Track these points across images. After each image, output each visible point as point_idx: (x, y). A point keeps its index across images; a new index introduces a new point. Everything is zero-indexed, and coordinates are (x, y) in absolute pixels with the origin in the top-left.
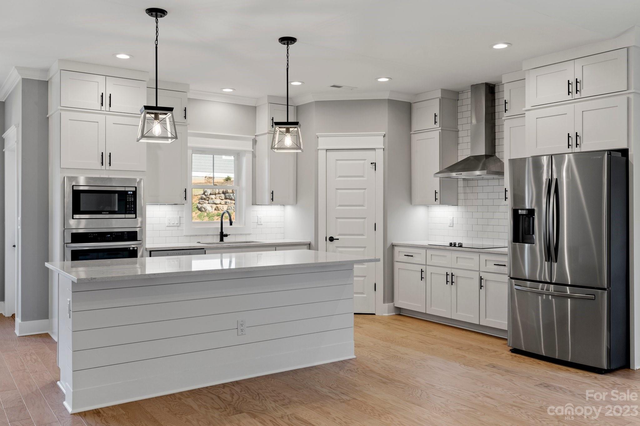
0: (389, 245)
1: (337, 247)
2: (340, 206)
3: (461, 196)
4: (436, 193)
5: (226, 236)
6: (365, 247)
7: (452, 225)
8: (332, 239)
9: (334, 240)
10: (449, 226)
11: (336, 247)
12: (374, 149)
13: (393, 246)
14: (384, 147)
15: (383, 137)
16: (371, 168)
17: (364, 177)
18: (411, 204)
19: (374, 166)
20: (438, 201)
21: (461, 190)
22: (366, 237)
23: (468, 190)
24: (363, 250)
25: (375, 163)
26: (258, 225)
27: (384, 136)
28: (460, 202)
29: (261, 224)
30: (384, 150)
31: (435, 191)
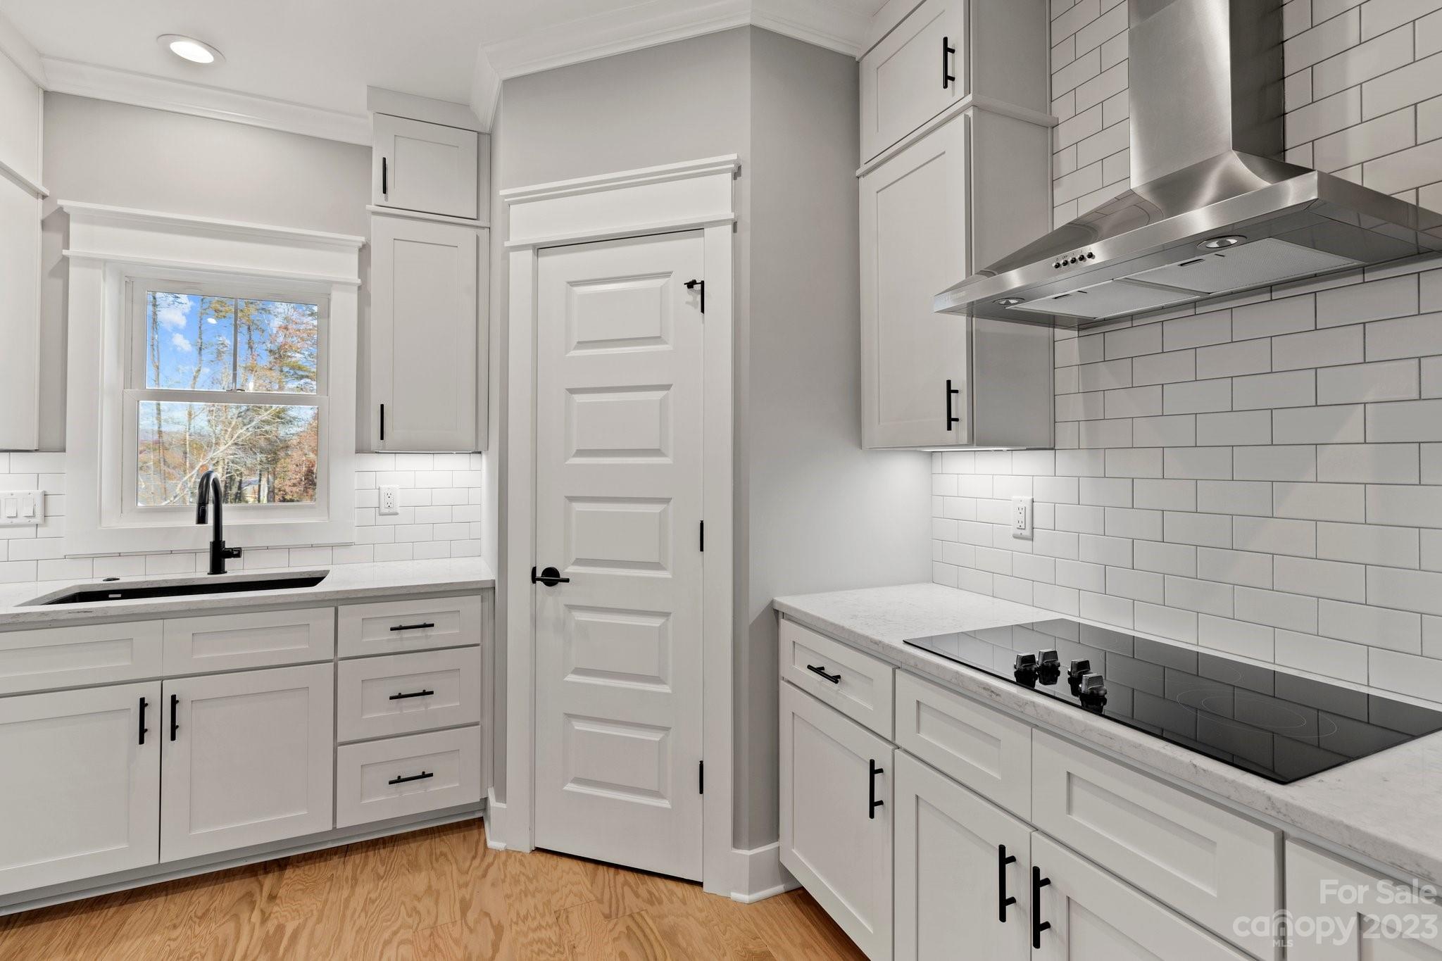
0: (756, 607)
1: (571, 607)
2: (581, 453)
3: (1072, 407)
4: (950, 391)
5: (236, 553)
6: (666, 615)
7: (1027, 533)
8: (551, 577)
9: (559, 583)
10: (1016, 537)
11: (566, 606)
12: (697, 229)
13: (775, 614)
14: (732, 216)
15: (729, 176)
16: (687, 303)
17: (665, 343)
18: (860, 445)
19: (700, 296)
20: (961, 429)
21: (1068, 380)
22: (670, 576)
23: (1105, 376)
24: (658, 625)
25: (702, 283)
26: (381, 514)
27: (737, 174)
28: (1065, 434)
29: (391, 511)
30: (735, 230)
31: (949, 383)
